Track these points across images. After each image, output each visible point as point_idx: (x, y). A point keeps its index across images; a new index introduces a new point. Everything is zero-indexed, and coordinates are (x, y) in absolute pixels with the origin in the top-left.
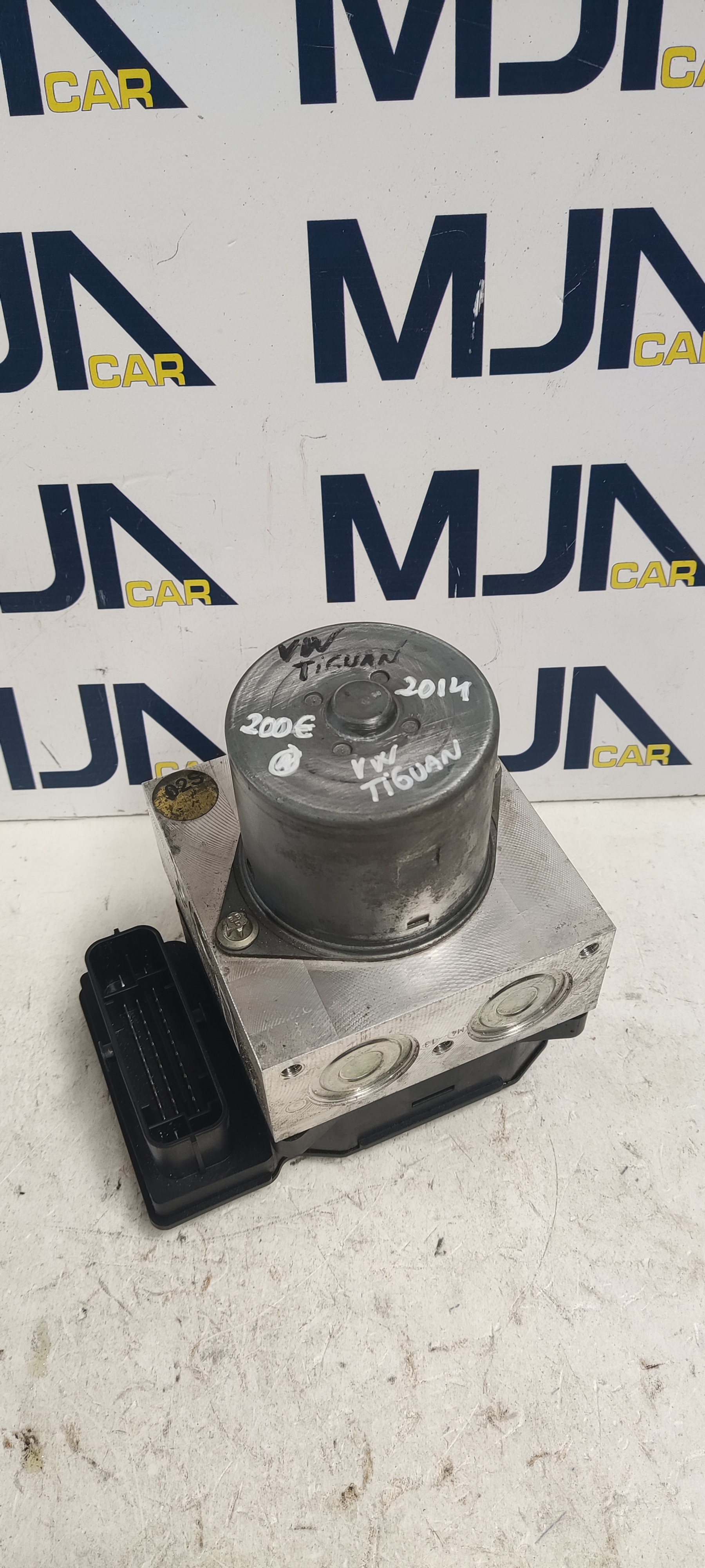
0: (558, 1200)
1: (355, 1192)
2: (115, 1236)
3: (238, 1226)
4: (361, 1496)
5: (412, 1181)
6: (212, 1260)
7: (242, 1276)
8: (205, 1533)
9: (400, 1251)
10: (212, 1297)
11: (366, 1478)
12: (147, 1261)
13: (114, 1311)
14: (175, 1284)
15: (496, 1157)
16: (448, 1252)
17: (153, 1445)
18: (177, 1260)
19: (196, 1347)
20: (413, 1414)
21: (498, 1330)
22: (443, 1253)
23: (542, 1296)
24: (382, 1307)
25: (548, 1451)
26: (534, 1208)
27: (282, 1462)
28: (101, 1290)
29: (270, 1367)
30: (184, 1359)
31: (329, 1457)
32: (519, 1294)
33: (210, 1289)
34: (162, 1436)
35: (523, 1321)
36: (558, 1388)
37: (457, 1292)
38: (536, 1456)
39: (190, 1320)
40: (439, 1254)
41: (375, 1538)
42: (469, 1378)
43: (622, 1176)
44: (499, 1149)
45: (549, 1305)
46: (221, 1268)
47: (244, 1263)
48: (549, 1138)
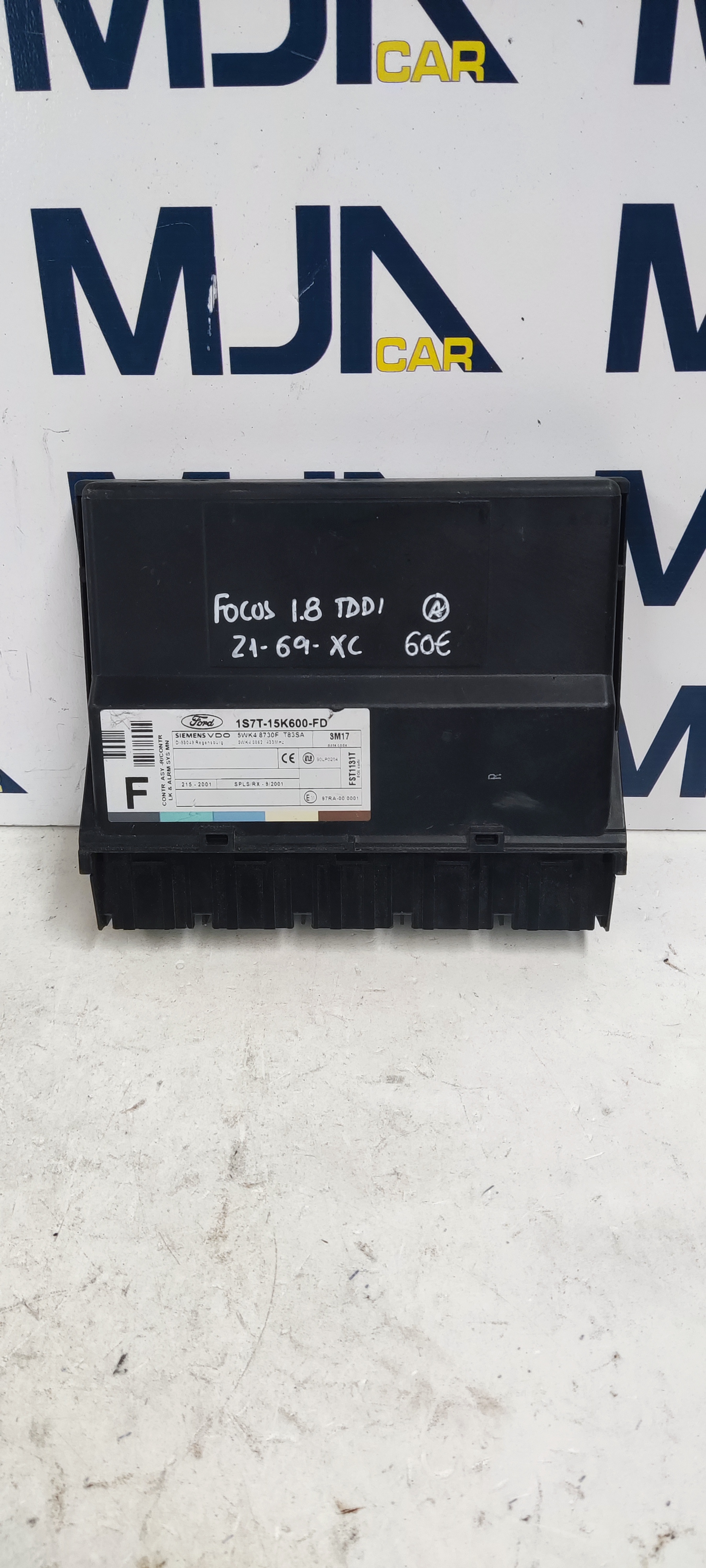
0: (271, 1309)
1: (35, 1298)
5: (104, 1286)
9: (72, 1369)
15: (208, 1258)
16: (130, 1371)
21: (172, 1464)
22: (123, 1371)
24: (39, 1434)
26: (241, 1318)
32: (204, 1422)
35: (204, 1454)
36: (232, 1536)
37: (131, 1418)
40: (119, 1372)
42: (126, 1522)
43: (351, 1282)
44: (213, 1250)
45: (238, 1435)
48: (272, 1237)
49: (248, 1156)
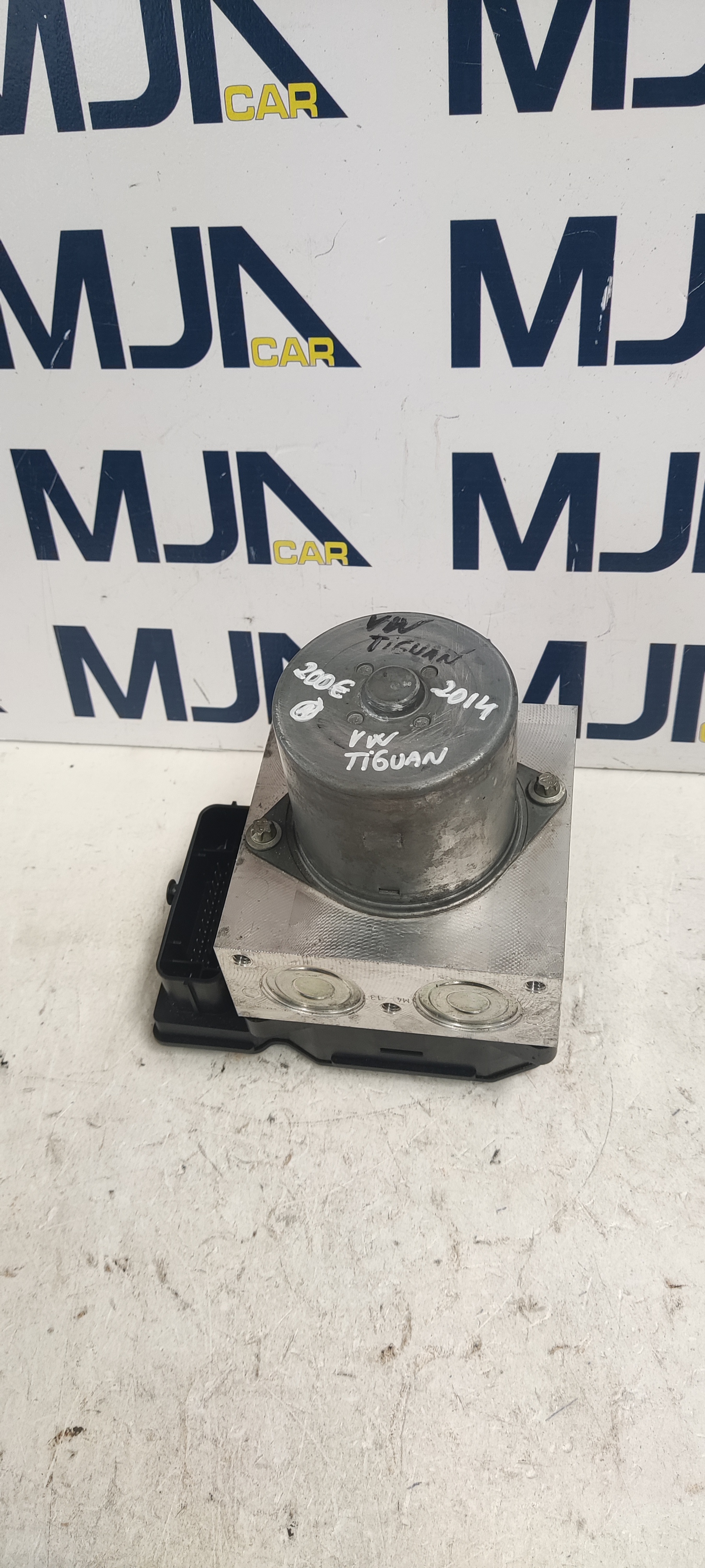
0: (610, 1130)
1: (427, 1100)
2: (215, 1110)
3: (321, 1116)
4: (398, 1356)
5: (478, 1098)
6: (295, 1141)
7: (319, 1158)
8: (261, 1365)
9: (459, 1156)
10: (292, 1171)
11: (404, 1341)
12: (240, 1134)
13: (208, 1171)
14: (261, 1157)
15: (558, 1086)
16: (502, 1162)
17: (227, 1287)
18: (266, 1137)
19: (273, 1210)
20: (452, 1294)
21: (538, 1234)
22: (498, 1162)
23: (582, 1211)
24: (438, 1200)
25: (569, 1344)
26: (587, 1134)
27: (334, 1317)
28: (199, 1152)
29: (334, 1236)
30: (262, 1218)
31: (375, 1318)
32: (561, 1207)
33: (290, 1164)
34: (236, 1281)
35: (561, 1229)
36: (586, 1292)
37: (506, 1197)
38: (558, 1347)
39: (270, 1187)
40: (494, 1162)
41: (406, 1394)
42: (506, 1271)
43: (673, 1117)
44: (562, 1080)
45: (588, 1219)
46: (302, 1149)
47: (322, 1147)
48: (609, 1076)
49: (586, 1010)
